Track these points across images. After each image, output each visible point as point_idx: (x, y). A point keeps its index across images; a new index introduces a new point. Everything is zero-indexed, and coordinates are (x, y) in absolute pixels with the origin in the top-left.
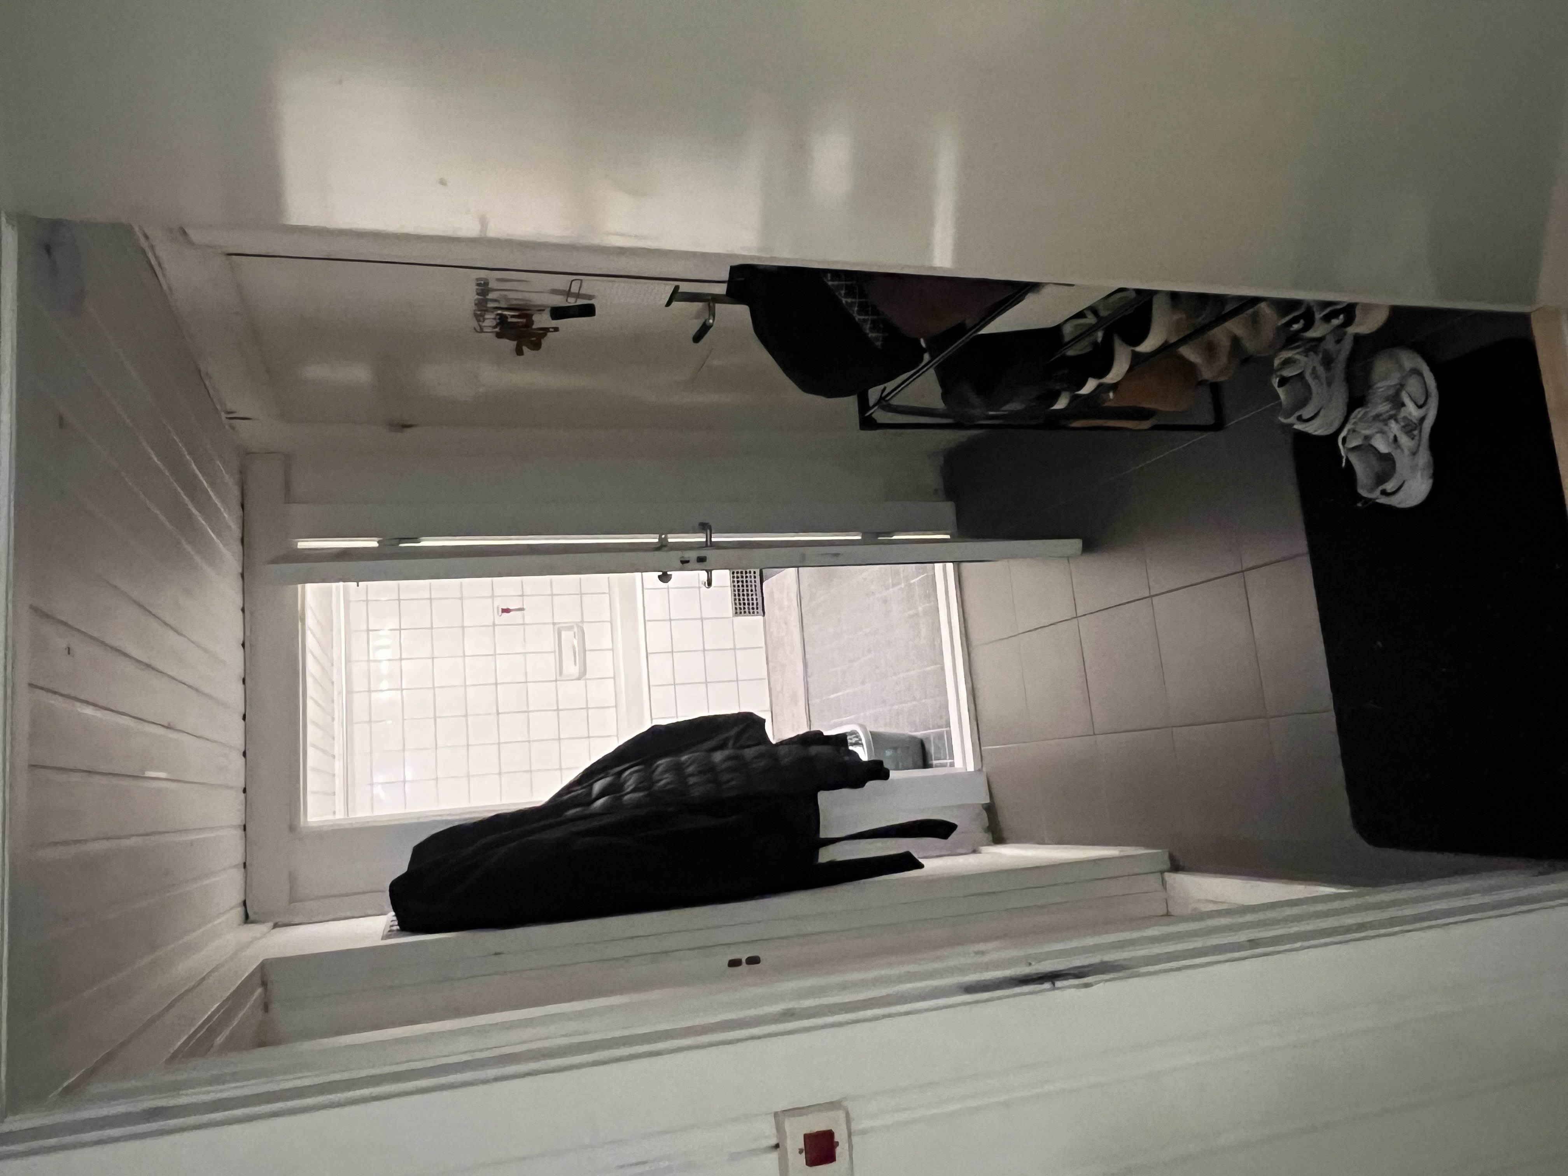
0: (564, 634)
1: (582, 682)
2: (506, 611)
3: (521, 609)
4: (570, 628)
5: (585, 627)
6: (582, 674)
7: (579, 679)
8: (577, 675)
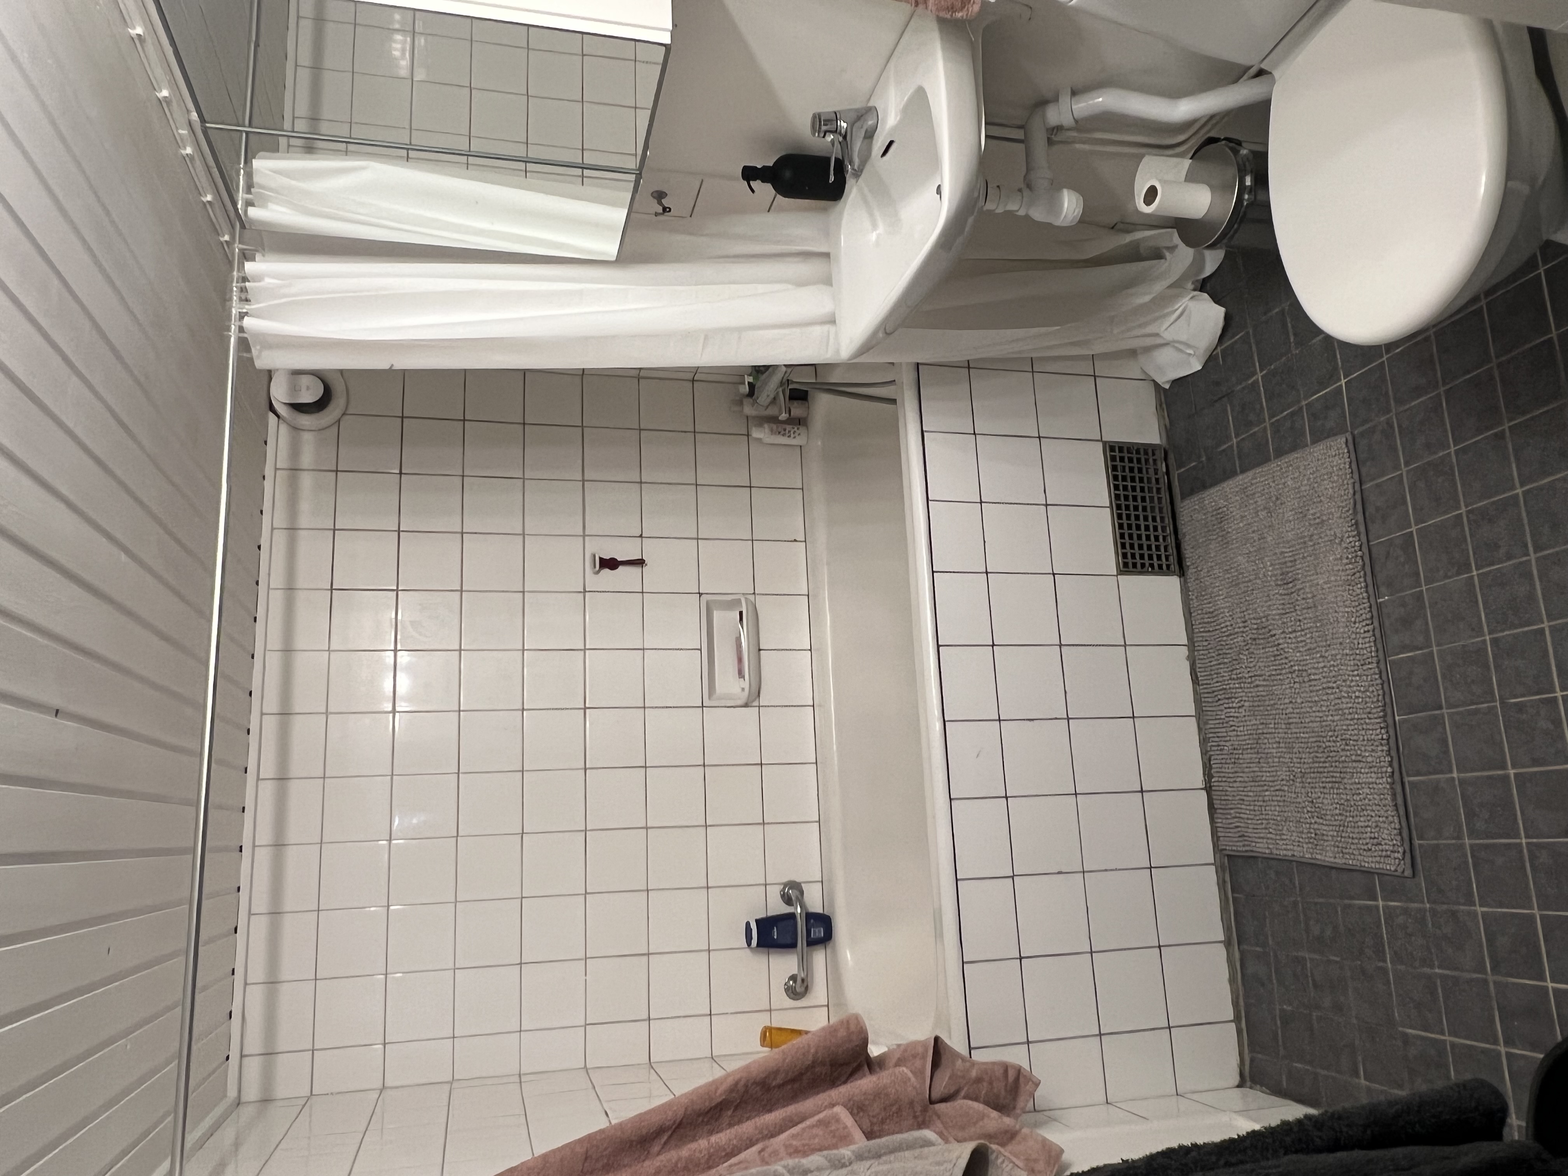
0: (717, 615)
1: (752, 712)
2: (610, 564)
3: (640, 562)
4: (734, 604)
5: (760, 602)
6: (753, 699)
7: (746, 705)
8: (743, 697)
